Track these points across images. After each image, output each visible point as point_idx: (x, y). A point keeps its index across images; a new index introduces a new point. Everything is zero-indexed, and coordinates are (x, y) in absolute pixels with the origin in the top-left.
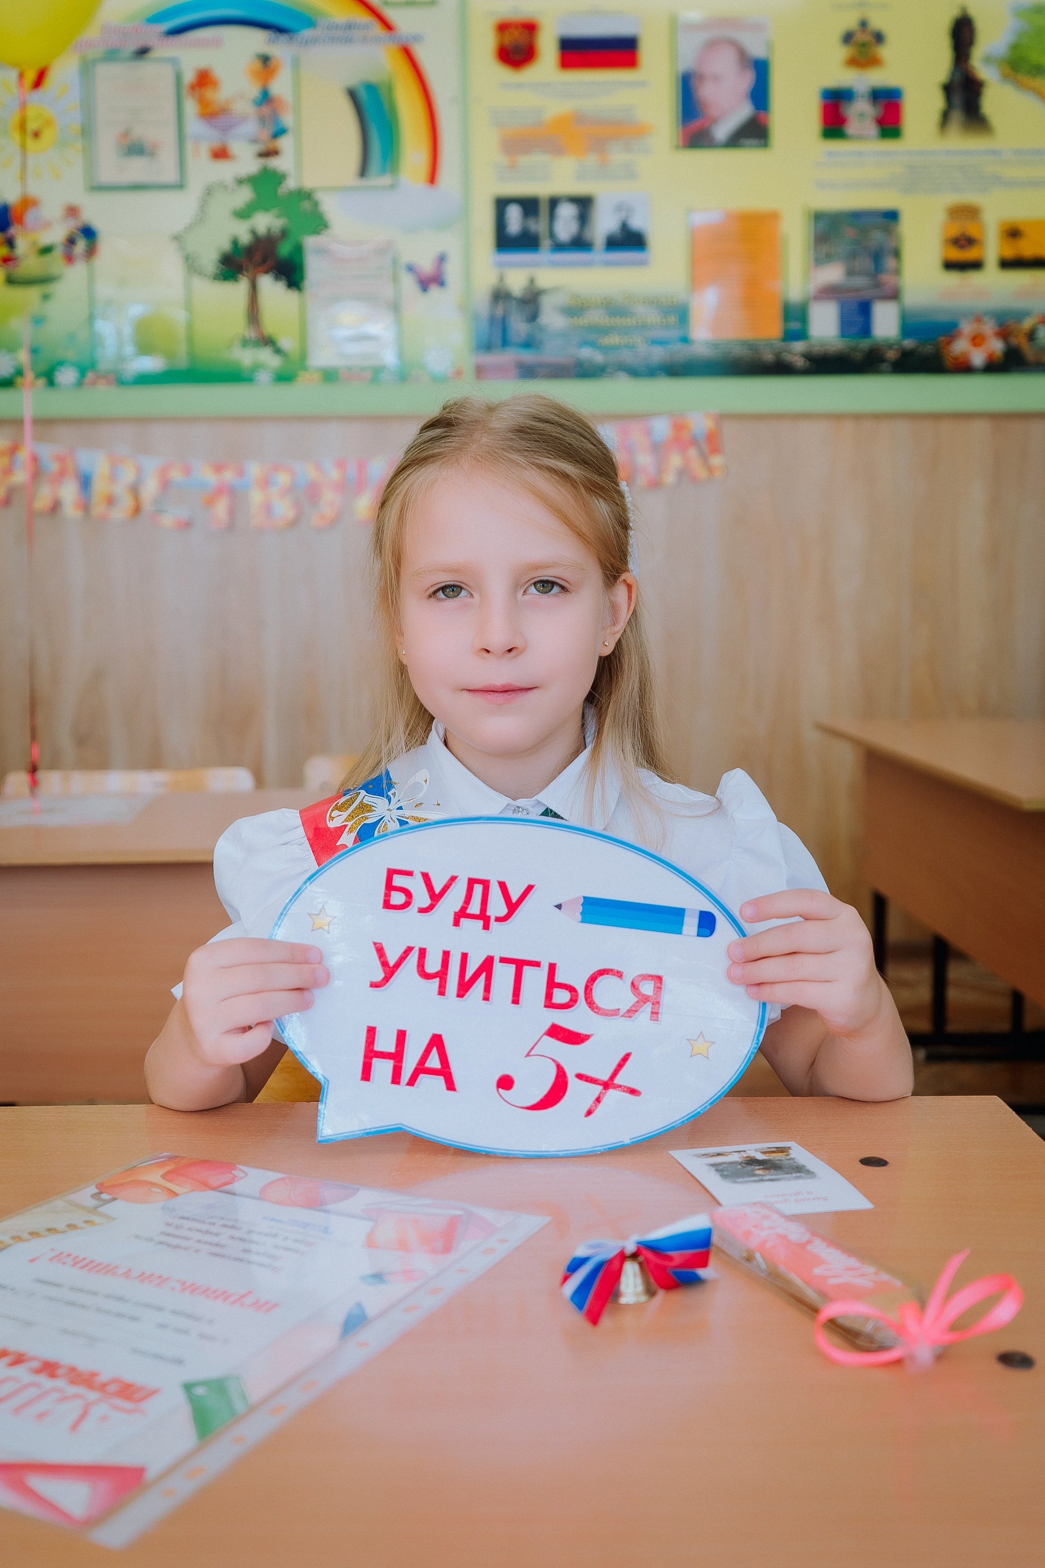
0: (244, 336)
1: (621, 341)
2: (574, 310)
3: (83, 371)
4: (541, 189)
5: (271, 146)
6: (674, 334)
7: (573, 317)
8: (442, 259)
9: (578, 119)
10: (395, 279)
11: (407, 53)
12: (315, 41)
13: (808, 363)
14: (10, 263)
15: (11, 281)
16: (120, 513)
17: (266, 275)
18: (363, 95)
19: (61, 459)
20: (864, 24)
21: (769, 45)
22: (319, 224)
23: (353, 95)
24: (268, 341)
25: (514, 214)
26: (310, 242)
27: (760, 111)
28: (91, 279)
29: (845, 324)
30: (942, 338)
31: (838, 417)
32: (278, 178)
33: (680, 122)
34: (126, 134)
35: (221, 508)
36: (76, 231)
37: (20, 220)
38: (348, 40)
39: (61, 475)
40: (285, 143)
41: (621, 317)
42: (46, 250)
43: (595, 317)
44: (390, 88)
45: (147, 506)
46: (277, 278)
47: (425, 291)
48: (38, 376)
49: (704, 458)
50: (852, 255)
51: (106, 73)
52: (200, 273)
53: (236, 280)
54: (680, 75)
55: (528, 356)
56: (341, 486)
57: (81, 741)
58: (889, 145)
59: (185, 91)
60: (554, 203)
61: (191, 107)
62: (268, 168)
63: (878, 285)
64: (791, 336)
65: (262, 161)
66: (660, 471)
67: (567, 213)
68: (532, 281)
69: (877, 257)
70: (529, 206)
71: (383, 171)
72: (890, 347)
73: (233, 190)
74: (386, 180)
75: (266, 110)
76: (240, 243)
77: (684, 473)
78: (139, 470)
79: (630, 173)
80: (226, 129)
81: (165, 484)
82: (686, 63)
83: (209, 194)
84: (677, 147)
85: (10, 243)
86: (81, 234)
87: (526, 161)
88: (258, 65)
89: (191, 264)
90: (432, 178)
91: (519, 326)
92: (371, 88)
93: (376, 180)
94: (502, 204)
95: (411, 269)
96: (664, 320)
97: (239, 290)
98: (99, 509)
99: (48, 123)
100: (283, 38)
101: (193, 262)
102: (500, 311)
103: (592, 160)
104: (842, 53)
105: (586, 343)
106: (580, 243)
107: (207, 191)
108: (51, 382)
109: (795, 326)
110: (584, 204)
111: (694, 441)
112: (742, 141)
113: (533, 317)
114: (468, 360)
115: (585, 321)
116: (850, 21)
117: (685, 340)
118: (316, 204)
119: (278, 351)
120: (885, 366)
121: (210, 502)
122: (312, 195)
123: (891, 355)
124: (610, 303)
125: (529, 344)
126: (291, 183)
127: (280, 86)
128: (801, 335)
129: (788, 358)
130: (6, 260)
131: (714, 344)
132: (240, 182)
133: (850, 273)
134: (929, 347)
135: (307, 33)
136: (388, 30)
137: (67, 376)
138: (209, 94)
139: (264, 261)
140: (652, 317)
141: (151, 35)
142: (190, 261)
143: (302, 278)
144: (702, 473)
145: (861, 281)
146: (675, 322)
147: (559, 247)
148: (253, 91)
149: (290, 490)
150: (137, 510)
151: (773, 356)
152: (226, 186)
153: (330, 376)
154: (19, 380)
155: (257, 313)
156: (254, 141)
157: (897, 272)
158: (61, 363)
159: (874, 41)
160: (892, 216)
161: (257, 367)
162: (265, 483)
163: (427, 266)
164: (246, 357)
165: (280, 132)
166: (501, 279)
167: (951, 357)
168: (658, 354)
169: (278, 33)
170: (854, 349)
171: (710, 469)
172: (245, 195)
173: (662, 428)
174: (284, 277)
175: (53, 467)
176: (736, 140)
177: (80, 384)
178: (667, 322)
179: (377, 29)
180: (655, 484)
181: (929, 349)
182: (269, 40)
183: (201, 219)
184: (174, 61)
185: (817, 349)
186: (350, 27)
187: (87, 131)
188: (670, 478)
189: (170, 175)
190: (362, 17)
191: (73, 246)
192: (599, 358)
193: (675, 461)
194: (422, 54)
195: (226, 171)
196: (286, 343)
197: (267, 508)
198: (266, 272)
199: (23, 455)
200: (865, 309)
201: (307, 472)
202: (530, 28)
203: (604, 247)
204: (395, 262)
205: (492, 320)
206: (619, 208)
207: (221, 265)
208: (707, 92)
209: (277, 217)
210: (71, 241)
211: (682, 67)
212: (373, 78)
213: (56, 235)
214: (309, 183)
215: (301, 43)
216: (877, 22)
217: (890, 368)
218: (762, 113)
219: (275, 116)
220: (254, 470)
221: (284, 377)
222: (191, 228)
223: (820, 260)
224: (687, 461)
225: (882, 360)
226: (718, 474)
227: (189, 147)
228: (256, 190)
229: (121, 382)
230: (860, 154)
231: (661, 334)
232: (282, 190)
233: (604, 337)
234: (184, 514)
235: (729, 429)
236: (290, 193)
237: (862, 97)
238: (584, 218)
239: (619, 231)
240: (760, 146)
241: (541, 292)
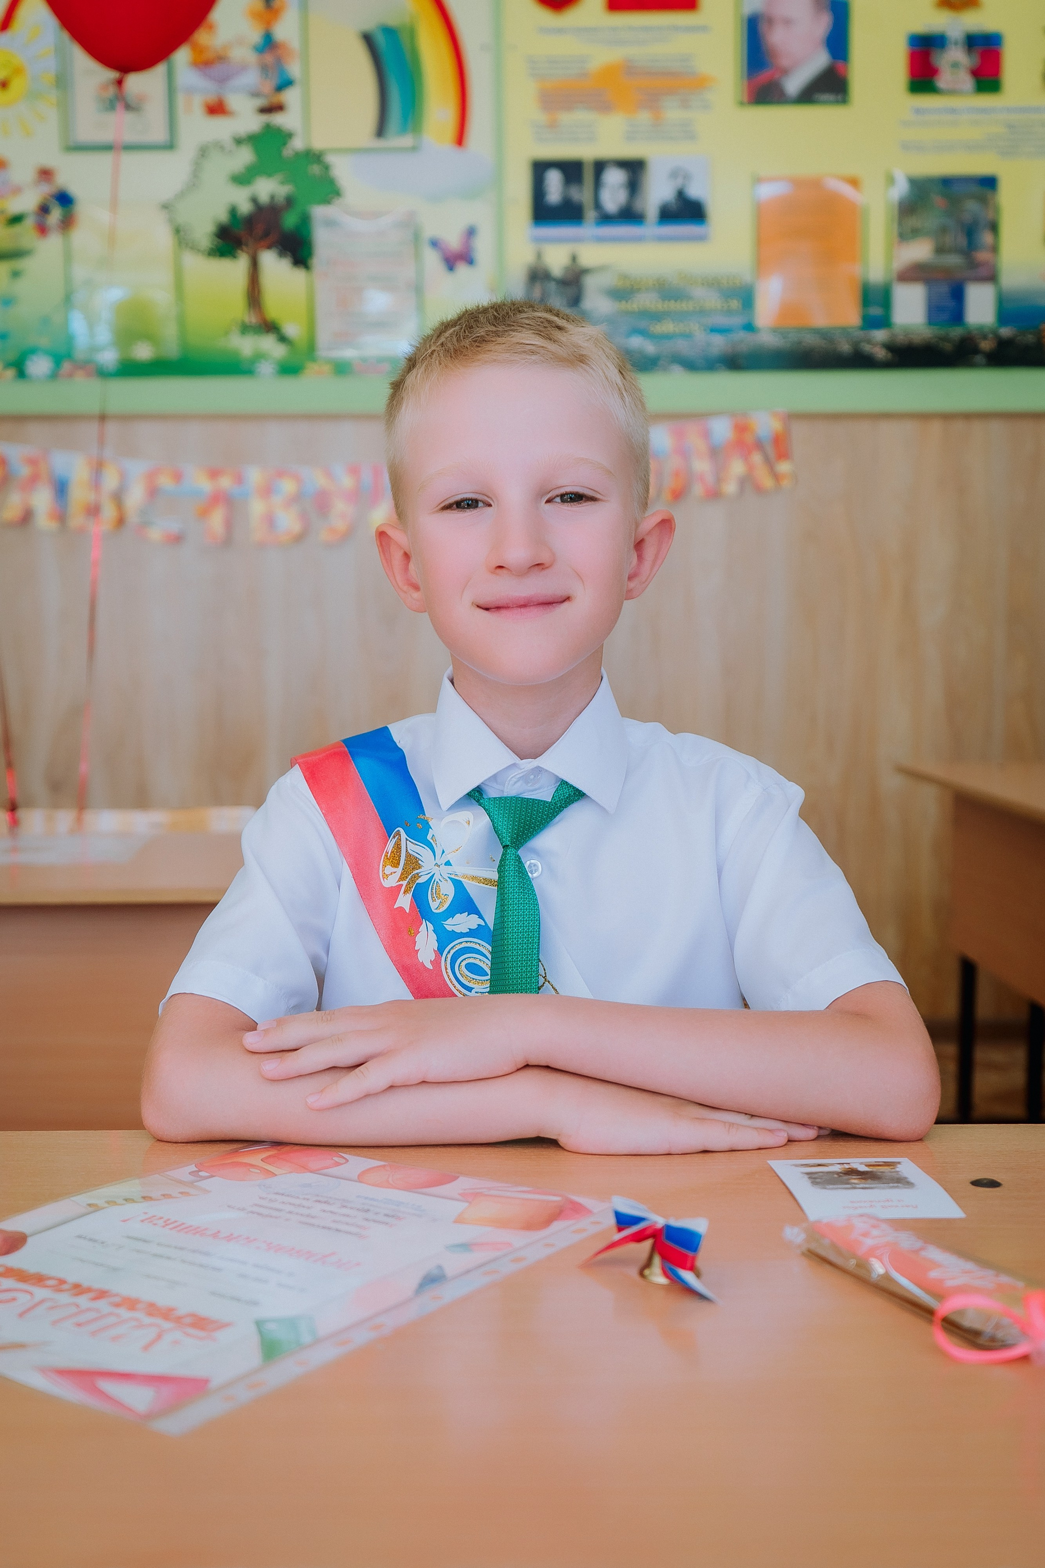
0: (243, 322)
1: (676, 330)
2: (621, 293)
3: (58, 361)
4: (585, 151)
5: (275, 99)
6: (737, 321)
7: (620, 301)
8: (471, 232)
9: (629, 69)
10: (418, 256)
13: (890, 355)
16: (102, 525)
17: (269, 250)
18: (381, 40)
19: (33, 462)
22: (330, 191)
23: (368, 39)
24: (270, 327)
25: (554, 180)
26: (319, 212)
27: (838, 60)
28: (68, 257)
29: (933, 310)
30: (1043, 326)
31: (924, 417)
32: (285, 136)
34: (107, 85)
35: (217, 519)
36: (50, 198)
39: (33, 480)
40: (291, 97)
41: (676, 301)
42: (16, 220)
43: (647, 301)
44: (412, 33)
45: (133, 518)
46: (282, 254)
47: (451, 270)
48: (6, 365)
49: (770, 465)
50: (943, 230)
52: (193, 248)
53: (235, 258)
54: (746, 18)
56: (354, 496)
58: (986, 101)
60: (600, 166)
62: (271, 125)
63: (973, 264)
64: (870, 323)
65: (265, 117)
66: (719, 480)
67: (615, 178)
68: (574, 258)
69: (970, 231)
70: (572, 170)
71: (403, 130)
72: (985, 337)
73: (230, 151)
74: (407, 141)
75: (269, 58)
76: (239, 213)
77: (747, 482)
78: (123, 477)
79: (688, 133)
80: (222, 80)
81: (153, 492)
83: (203, 156)
84: (742, 104)
86: (56, 202)
87: (567, 118)
88: (260, 5)
89: (182, 238)
90: (460, 139)
92: (390, 31)
93: (395, 141)
94: (540, 168)
95: (435, 244)
96: (725, 305)
97: (237, 267)
98: (77, 519)
99: (18, 71)
101: (185, 235)
102: (537, 291)
103: (644, 117)
105: (635, 331)
106: (629, 215)
107: (201, 152)
108: (21, 374)
109: (876, 311)
110: (634, 169)
111: (759, 445)
112: (817, 96)
113: (576, 300)
115: (635, 306)
117: (750, 327)
118: (327, 168)
119: (283, 339)
120: (979, 358)
121: (204, 513)
122: (322, 157)
123: (986, 345)
124: (664, 284)
126: (298, 144)
127: (286, 30)
128: (884, 322)
129: (867, 348)
131: (782, 333)
132: (239, 141)
133: (940, 250)
134: (1030, 335)
137: (39, 366)
138: (204, 38)
139: (267, 234)
140: (712, 300)
142: (181, 233)
143: (310, 254)
144: (768, 482)
145: (953, 260)
146: (739, 307)
147: (606, 219)
148: (255, 35)
149: (296, 499)
150: (121, 521)
151: (850, 347)
152: (223, 148)
153: (341, 369)
155: (259, 292)
156: (255, 94)
157: (995, 249)
158: (33, 351)
160: (989, 183)
161: (259, 356)
162: (267, 491)
163: (453, 241)
164: (246, 346)
165: (285, 84)
166: (539, 256)
168: (718, 344)
170: (945, 339)
171: (777, 477)
172: (245, 156)
173: (722, 429)
174: (288, 253)
175: (24, 471)
176: (808, 95)
177: (54, 375)
178: (729, 306)
181: (1030, 338)
183: (194, 185)
185: (901, 339)
187: (63, 81)
188: (730, 488)
189: (159, 135)
191: (47, 215)
192: (650, 348)
193: (737, 467)
195: (223, 129)
196: (291, 329)
197: (270, 520)
198: (269, 247)
200: (957, 292)
201: (316, 479)
203: (657, 220)
204: (417, 237)
206: (674, 174)
207: (216, 239)
208: (778, 38)
209: (282, 183)
210: (44, 210)
211: (748, 9)
212: (393, 21)
213: (27, 202)
214: (318, 144)
217: (984, 361)
218: (840, 63)
219: (279, 63)
220: (254, 476)
221: (289, 369)
222: (182, 195)
223: (906, 235)
224: (751, 468)
225: (976, 351)
226: (786, 483)
227: (181, 100)
228: (257, 151)
229: (102, 374)
230: (953, 111)
231: (721, 320)
232: (287, 152)
233: (656, 324)
234: (173, 526)
235: (799, 431)
236: (297, 154)
237: (956, 43)
238: (634, 186)
239: (674, 201)
240: (837, 102)
241: (585, 271)
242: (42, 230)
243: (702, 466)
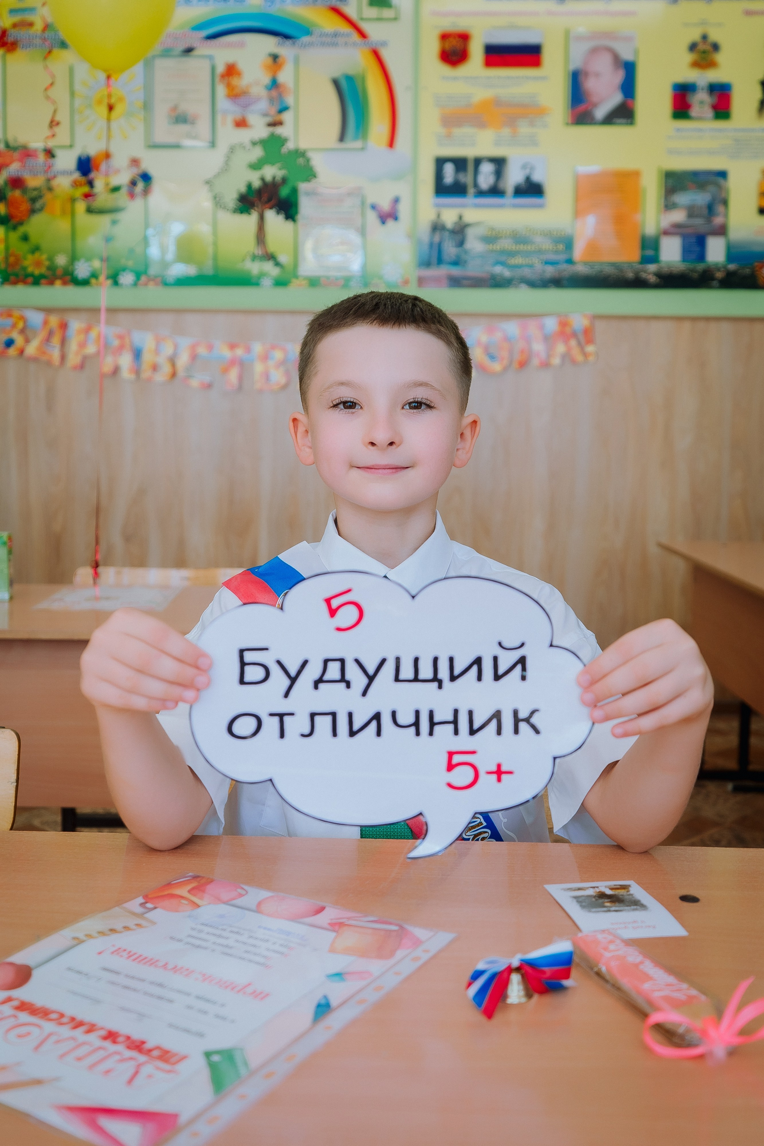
0: (253, 253)
1: (524, 262)
2: (490, 239)
3: (138, 275)
4: (469, 152)
5: (277, 118)
6: (562, 257)
7: (489, 244)
8: (396, 201)
9: (497, 103)
10: (363, 214)
11: (376, 54)
12: (311, 44)
13: (658, 280)
14: (89, 198)
15: (90, 210)
16: (161, 377)
17: (271, 210)
18: (344, 84)
19: (121, 337)
20: (705, 37)
21: (636, 52)
22: (310, 174)
23: (336, 83)
24: (270, 257)
25: (449, 169)
26: (303, 187)
27: (628, 99)
28: (146, 209)
29: (686, 251)
30: (756, 264)
31: (680, 319)
32: (283, 141)
33: (570, 106)
34: (175, 108)
35: (233, 375)
36: (137, 177)
37: (97, 168)
38: (335, 45)
39: (121, 347)
40: (287, 117)
41: (524, 244)
42: (116, 189)
43: (506, 244)
44: (363, 79)
45: (181, 373)
46: (279, 212)
47: (384, 223)
48: (108, 278)
49: (581, 347)
50: (691, 205)
51: (162, 65)
52: (225, 208)
53: (250, 214)
54: (571, 73)
55: (456, 271)
57: (128, 538)
58: (721, 124)
59: (217, 79)
60: (478, 162)
61: (221, 90)
62: (275, 134)
63: (710, 225)
64: (646, 260)
65: (271, 129)
66: (549, 356)
67: (487, 169)
68: (460, 217)
69: (710, 204)
70: (460, 164)
71: (356, 138)
72: (719, 270)
73: (249, 149)
74: (358, 144)
75: (274, 93)
76: (253, 187)
77: (567, 357)
78: (176, 347)
79: (533, 142)
80: (246, 106)
81: (194, 357)
82: (576, 63)
83: (232, 152)
84: (567, 124)
85: (91, 184)
86: (141, 179)
87: (457, 131)
88: (270, 61)
89: (218, 201)
90: (391, 143)
91: (450, 249)
92: (350, 78)
93: (350, 144)
94: (440, 162)
95: (374, 207)
96: (555, 248)
97: (251, 220)
98: (146, 374)
99: (121, 99)
100: (288, 42)
101: (220, 200)
102: (437, 239)
103: (506, 131)
104: (689, 58)
105: (498, 263)
106: (495, 191)
107: (231, 150)
108: (116, 283)
109: (650, 253)
110: (499, 163)
111: (574, 335)
112: (613, 120)
113: (461, 243)
114: (413, 273)
115: (498, 247)
116: (695, 35)
117: (570, 261)
118: (308, 160)
119: (277, 264)
120: (715, 283)
121: (225, 370)
122: (306, 153)
123: (719, 275)
124: (517, 234)
125: (456, 262)
126: (290, 145)
127: (285, 76)
128: (654, 259)
129: (644, 275)
130: (87, 196)
131: (590, 265)
132: (254, 143)
133: (690, 216)
134: (748, 270)
135: (305, 39)
136: (362, 38)
137: (127, 279)
138: (235, 81)
139: (269, 200)
140: (547, 245)
141: (195, 39)
142: (218, 199)
143: (296, 213)
144: (580, 358)
145: (698, 221)
146: (563, 249)
147: (481, 193)
148: (266, 80)
149: (283, 363)
150: (174, 375)
151: (633, 274)
152: (244, 147)
153: (314, 282)
154: (93, 281)
155: (264, 236)
156: (265, 115)
157: (726, 215)
158: (124, 269)
159: (711, 50)
160: (723, 174)
161: (262, 275)
162: (265, 358)
163: (385, 205)
164: (255, 268)
165: (283, 109)
166: (439, 216)
167: (762, 277)
168: (550, 271)
169: (285, 39)
170: (693, 271)
171: (585, 355)
172: (258, 153)
173: (551, 324)
174: (283, 212)
175: (116, 343)
176: (609, 119)
177: (136, 284)
178: (557, 248)
179: (355, 37)
180: (545, 365)
181: (747, 271)
182: (279, 44)
183: (226, 170)
184: (211, 58)
185: (665, 270)
186: (336, 36)
187: (147, 106)
188: (556, 361)
190: (344, 28)
191: (135, 187)
192: (507, 273)
193: (561, 348)
194: (386, 54)
195: (245, 136)
196: (284, 258)
197: (267, 376)
198: (271, 208)
199: (94, 334)
200: (701, 241)
202: (464, 37)
203: (513, 194)
204: (363, 203)
205: (431, 245)
206: (524, 167)
207: (238, 202)
208: (591, 85)
209: (280, 169)
210: (133, 183)
211: (572, 67)
212: (351, 72)
213: (123, 179)
214: (303, 145)
215: (301, 46)
216: (714, 36)
217: (718, 285)
218: (629, 100)
219: (280, 96)
220: (258, 348)
221: (281, 283)
222: (217, 175)
223: (669, 206)
224: (569, 349)
225: (712, 278)
226: (591, 359)
227: (219, 118)
228: (265, 148)
229: (165, 284)
230: (700, 130)
231: (552, 257)
232: (284, 150)
233: (511, 259)
234: (207, 379)
235: (600, 326)
236: (290, 152)
237: (702, 89)
238: (499, 173)
239: (524, 183)
240: (627, 124)
241: (467, 226)
242: (132, 195)
243: (538, 347)
